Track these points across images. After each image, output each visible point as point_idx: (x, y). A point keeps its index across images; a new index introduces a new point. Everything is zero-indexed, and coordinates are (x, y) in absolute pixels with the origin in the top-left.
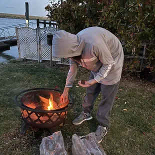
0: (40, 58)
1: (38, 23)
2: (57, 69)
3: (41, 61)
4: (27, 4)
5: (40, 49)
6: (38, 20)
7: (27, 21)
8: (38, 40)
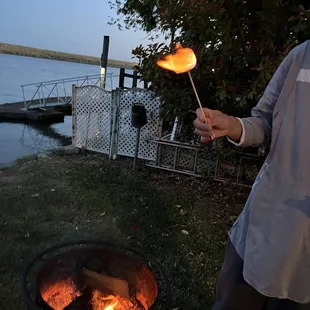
0: (114, 151)
1: (123, 75)
2: (145, 178)
3: (114, 157)
4: (107, 39)
5: (115, 131)
6: (122, 70)
7: (103, 70)
8: (114, 115)
